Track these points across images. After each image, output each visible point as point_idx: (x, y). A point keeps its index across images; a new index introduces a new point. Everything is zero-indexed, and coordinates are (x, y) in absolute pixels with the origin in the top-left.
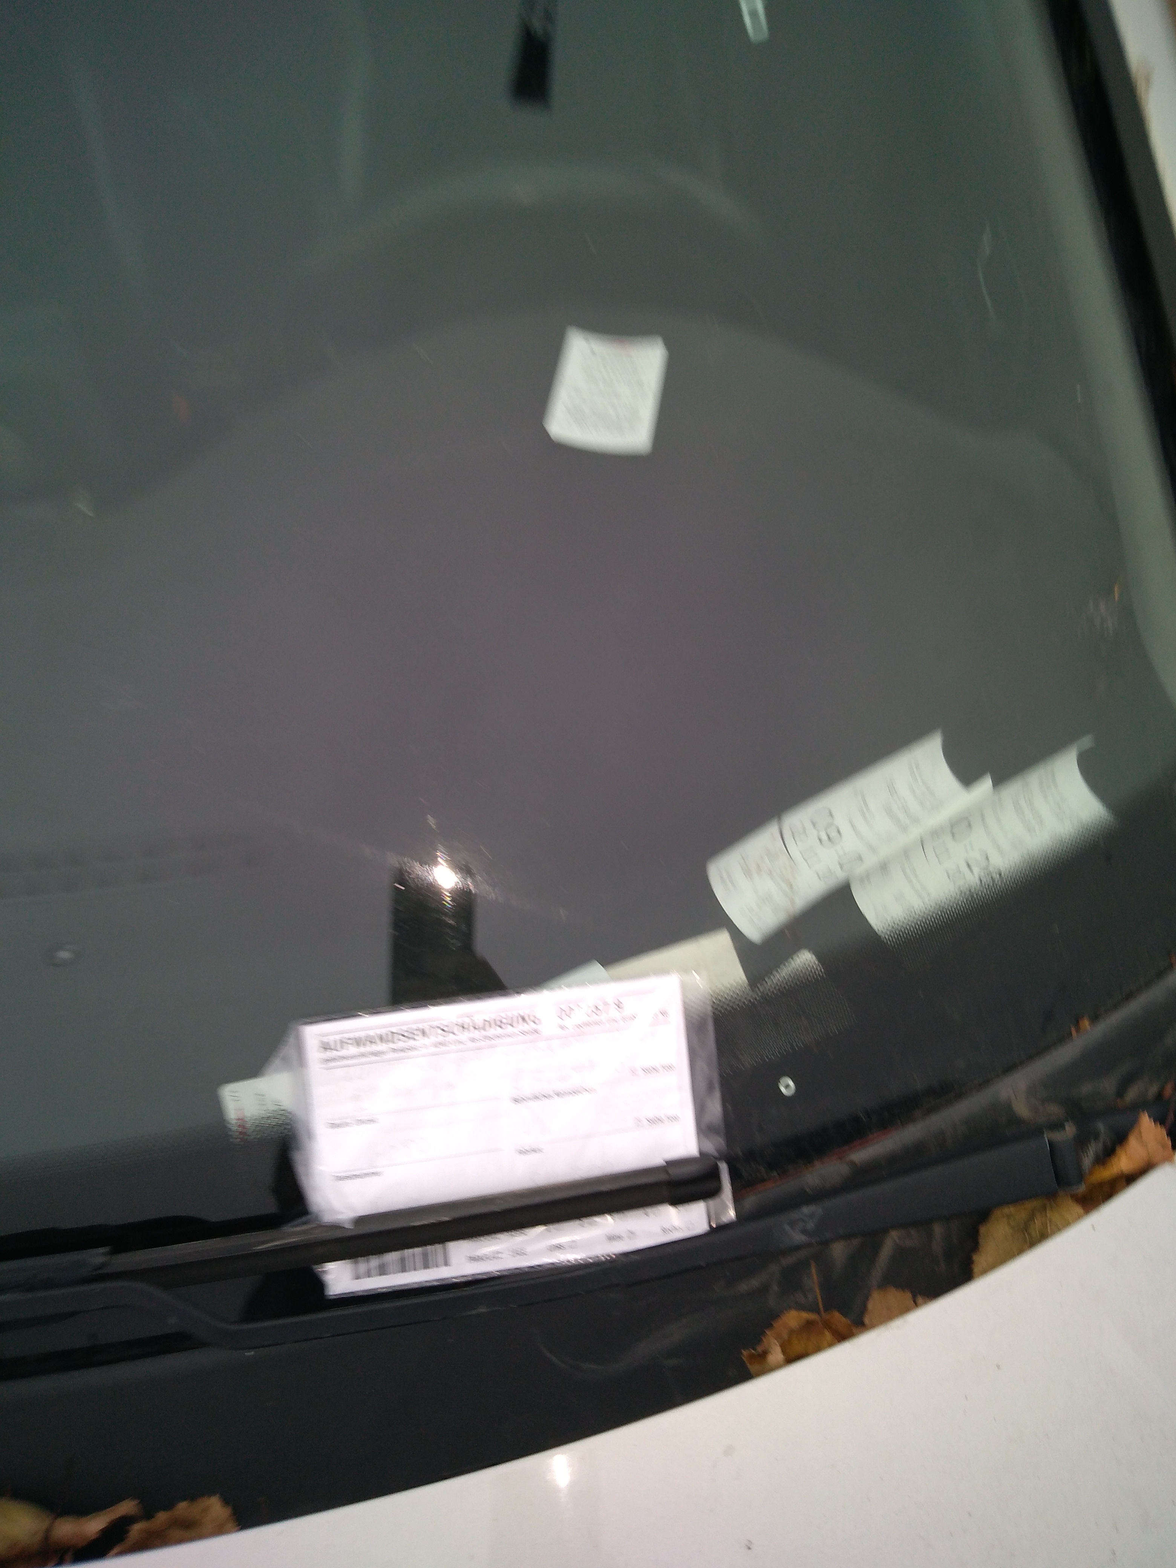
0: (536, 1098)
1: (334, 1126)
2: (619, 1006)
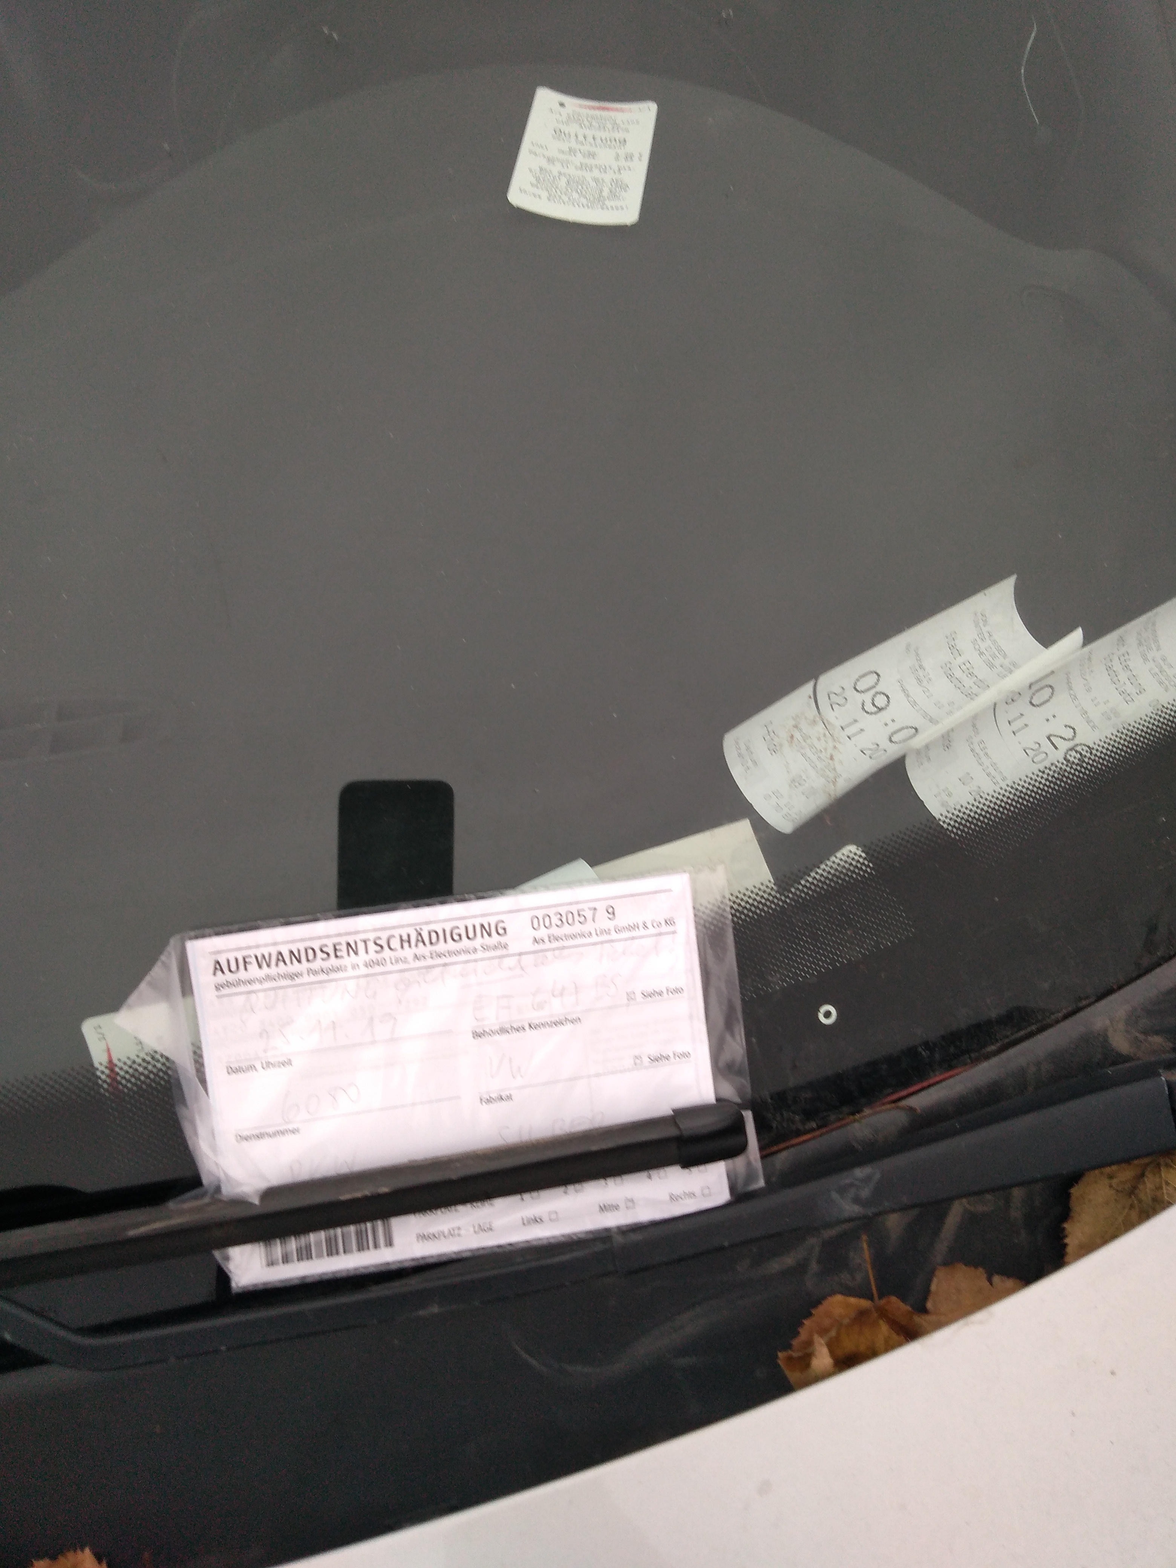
0: (503, 1031)
1: (232, 1070)
2: (611, 913)
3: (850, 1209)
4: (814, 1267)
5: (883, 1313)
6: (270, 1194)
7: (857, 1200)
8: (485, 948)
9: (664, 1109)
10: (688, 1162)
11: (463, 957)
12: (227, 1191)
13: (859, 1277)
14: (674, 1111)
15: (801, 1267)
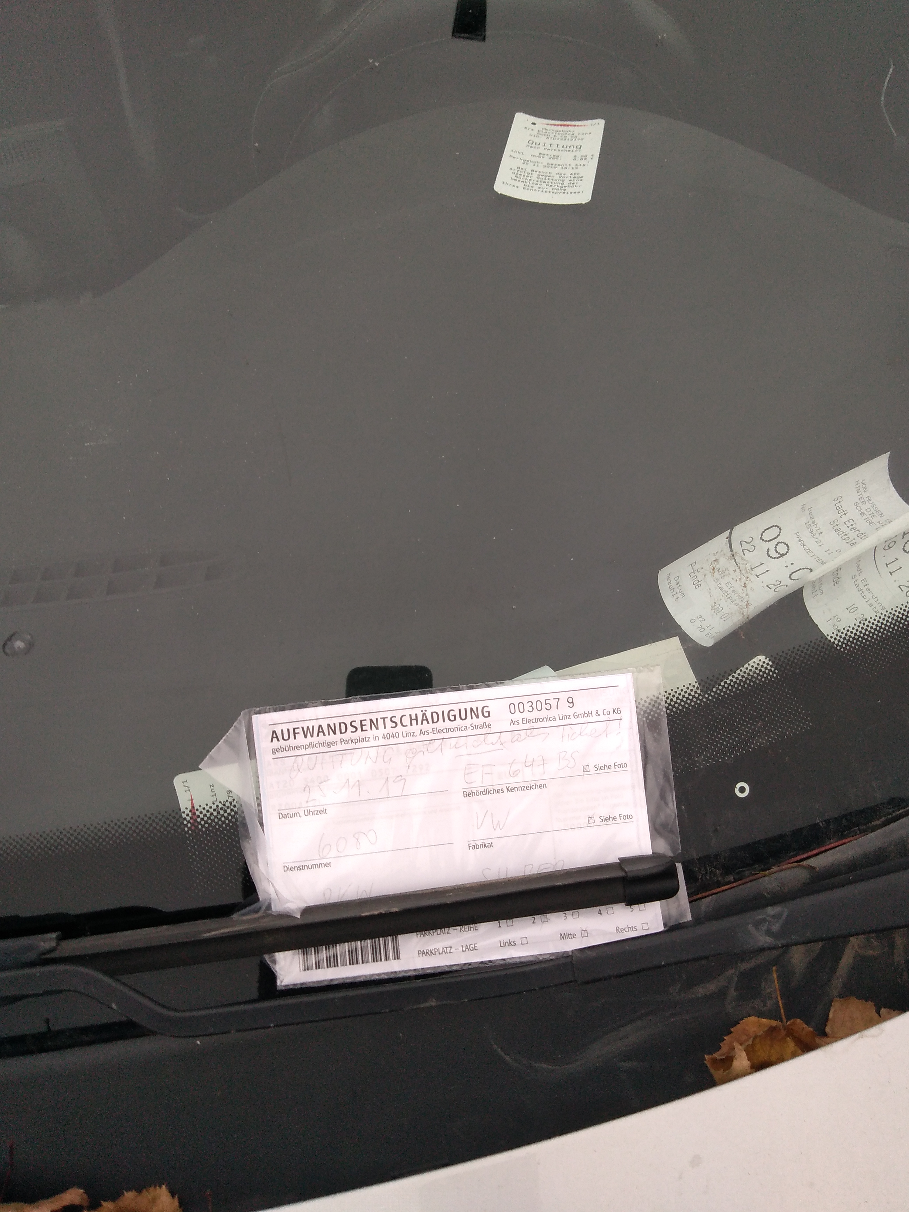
0: (486, 792)
1: (283, 816)
2: (571, 702)
3: (764, 940)
4: (732, 993)
5: (790, 1033)
6: (307, 911)
7: (769, 933)
8: (474, 727)
9: (612, 858)
10: (632, 900)
11: (457, 734)
12: (276, 908)
13: (769, 1003)
14: (619, 859)
15: (722, 994)
